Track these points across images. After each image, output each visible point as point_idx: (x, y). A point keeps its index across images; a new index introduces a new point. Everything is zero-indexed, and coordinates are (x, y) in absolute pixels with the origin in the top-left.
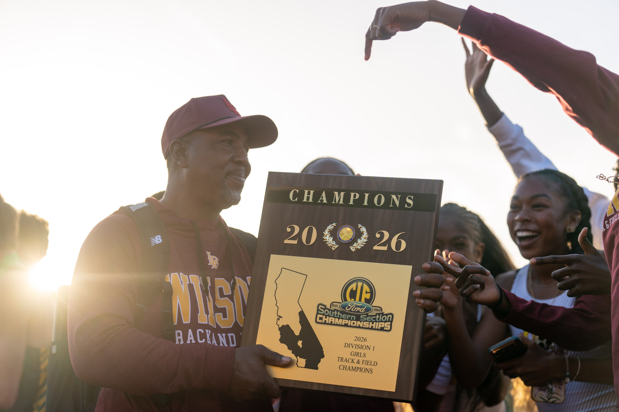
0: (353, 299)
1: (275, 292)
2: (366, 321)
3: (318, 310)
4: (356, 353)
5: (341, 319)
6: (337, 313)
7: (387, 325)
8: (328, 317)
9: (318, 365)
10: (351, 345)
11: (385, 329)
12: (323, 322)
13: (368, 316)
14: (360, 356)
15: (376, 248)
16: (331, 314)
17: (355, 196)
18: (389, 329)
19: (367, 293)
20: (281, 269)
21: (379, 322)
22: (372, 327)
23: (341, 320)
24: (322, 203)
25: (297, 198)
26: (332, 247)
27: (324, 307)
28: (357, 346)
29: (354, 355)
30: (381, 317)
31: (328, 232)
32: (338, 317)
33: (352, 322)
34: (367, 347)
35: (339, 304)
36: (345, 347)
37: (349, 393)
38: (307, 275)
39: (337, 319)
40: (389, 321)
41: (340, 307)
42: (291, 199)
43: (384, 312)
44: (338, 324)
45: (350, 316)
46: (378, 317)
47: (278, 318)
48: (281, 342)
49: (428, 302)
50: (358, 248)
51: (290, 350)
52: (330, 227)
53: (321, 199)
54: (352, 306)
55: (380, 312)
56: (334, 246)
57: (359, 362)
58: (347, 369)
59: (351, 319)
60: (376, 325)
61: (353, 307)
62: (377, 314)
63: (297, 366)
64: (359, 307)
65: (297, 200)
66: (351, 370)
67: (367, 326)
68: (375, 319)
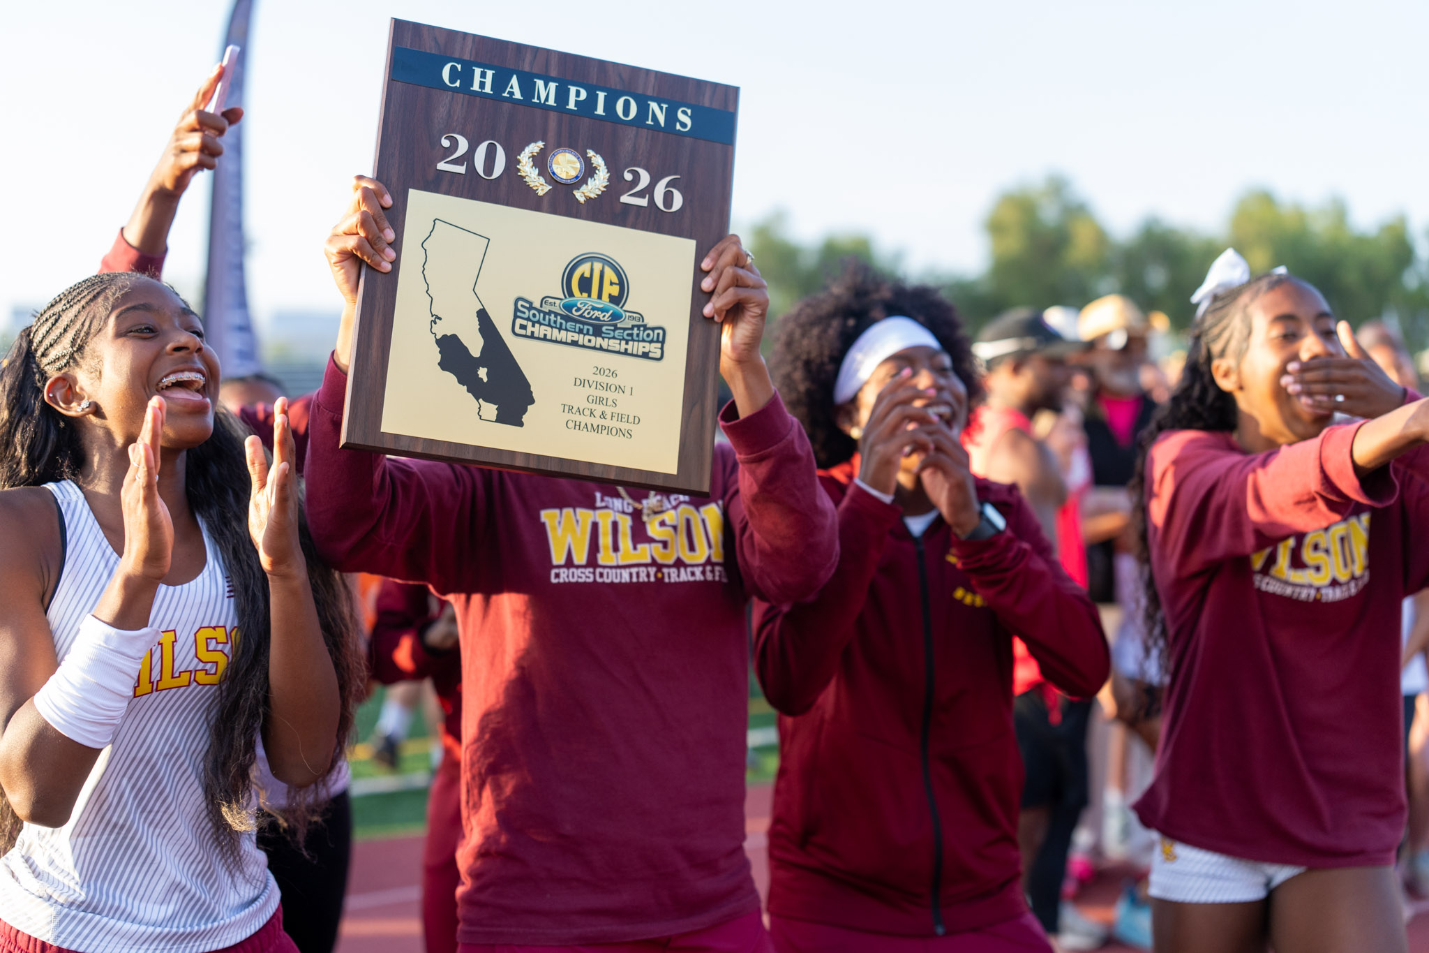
0: (587, 294)
1: (423, 267)
2: (614, 338)
3: (516, 310)
4: (598, 398)
5: (563, 330)
6: (555, 319)
7: (654, 349)
8: (537, 325)
9: (522, 418)
10: (586, 382)
11: (651, 355)
12: (529, 334)
13: (616, 328)
14: (606, 405)
15: (625, 199)
16: (544, 319)
17: (578, 94)
18: (658, 355)
19: (612, 284)
20: (434, 222)
21: (639, 341)
22: (626, 350)
23: (563, 333)
24: (511, 99)
25: (459, 81)
26: (537, 189)
27: (527, 305)
28: (598, 386)
29: (594, 401)
30: (641, 332)
31: (529, 158)
32: (558, 326)
33: (587, 337)
34: (618, 387)
35: (558, 302)
36: (575, 385)
37: (589, 475)
39: (556, 331)
40: (658, 341)
41: (560, 307)
42: (447, 81)
43: (648, 323)
44: (559, 339)
45: (582, 327)
46: (635, 331)
47: (433, 318)
48: (443, 369)
50: (589, 197)
51: (464, 385)
52: (532, 149)
53: (508, 89)
54: (584, 306)
55: (641, 323)
56: (542, 187)
57: (604, 415)
58: (581, 429)
59: (585, 332)
60: (632, 347)
61: (586, 310)
62: (633, 327)
63: (480, 419)
64: (598, 309)
65: (458, 86)
66: (589, 430)
67: (617, 349)
68: (631, 335)
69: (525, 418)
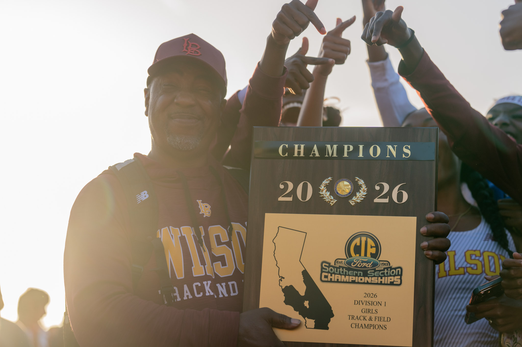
0: (359, 255)
1: (274, 252)
2: (374, 276)
3: (322, 268)
4: (367, 310)
5: (347, 275)
6: (343, 270)
7: (396, 279)
8: (333, 275)
9: (328, 325)
10: (361, 302)
11: (395, 283)
12: (329, 280)
13: (375, 271)
14: (372, 313)
15: (376, 200)
16: (337, 271)
17: (349, 148)
18: (399, 283)
19: (372, 247)
20: (278, 228)
21: (388, 276)
22: (381, 282)
23: (347, 277)
24: (314, 157)
25: (287, 153)
26: (330, 202)
27: (328, 265)
28: (367, 303)
29: (365, 312)
30: (389, 271)
31: (324, 187)
32: (344, 274)
33: (360, 278)
34: (378, 302)
35: (343, 261)
36: (355, 304)
38: (306, 233)
39: (343, 277)
40: (398, 275)
41: (345, 263)
42: (281, 155)
43: (392, 266)
44: (345, 281)
45: (357, 272)
46: (386, 271)
47: (280, 278)
48: (286, 304)
49: (437, 253)
50: (358, 202)
51: (297, 311)
52: (326, 182)
53: (312, 153)
54: (357, 261)
55: (388, 266)
56: (332, 201)
57: (371, 318)
58: (359, 327)
59: (359, 275)
60: (384, 280)
61: (359, 263)
62: (384, 269)
63: (306, 328)
64: (365, 262)
65: (287, 156)
66: (363, 327)
67: (376, 282)
68: (383, 273)
69: (329, 325)
